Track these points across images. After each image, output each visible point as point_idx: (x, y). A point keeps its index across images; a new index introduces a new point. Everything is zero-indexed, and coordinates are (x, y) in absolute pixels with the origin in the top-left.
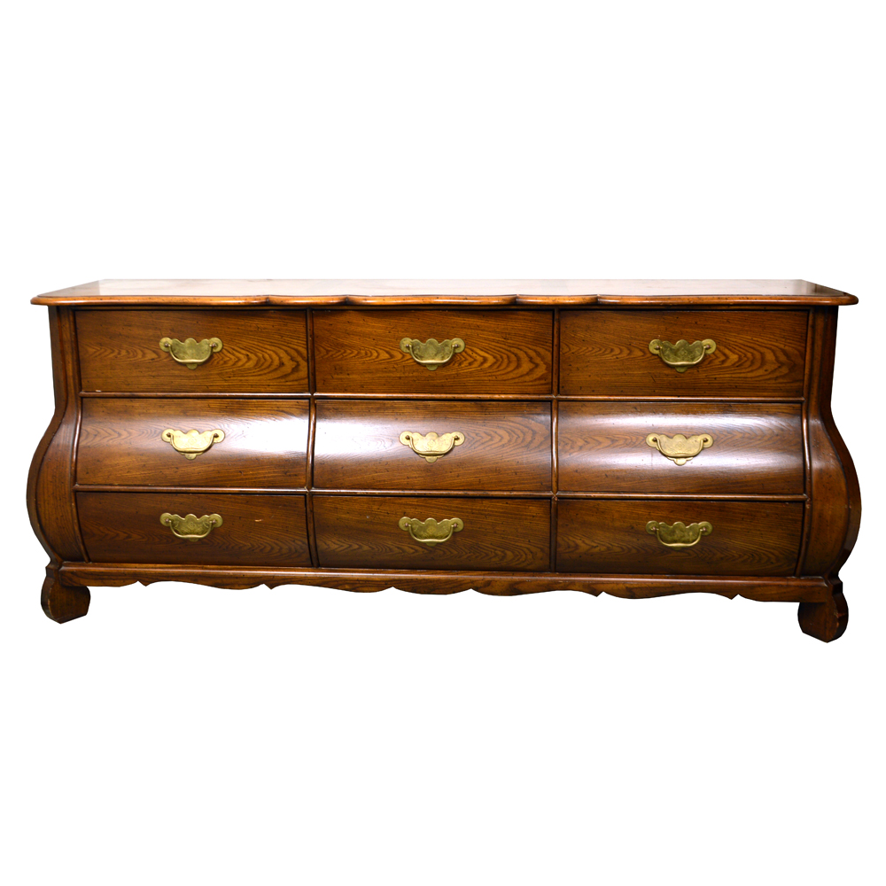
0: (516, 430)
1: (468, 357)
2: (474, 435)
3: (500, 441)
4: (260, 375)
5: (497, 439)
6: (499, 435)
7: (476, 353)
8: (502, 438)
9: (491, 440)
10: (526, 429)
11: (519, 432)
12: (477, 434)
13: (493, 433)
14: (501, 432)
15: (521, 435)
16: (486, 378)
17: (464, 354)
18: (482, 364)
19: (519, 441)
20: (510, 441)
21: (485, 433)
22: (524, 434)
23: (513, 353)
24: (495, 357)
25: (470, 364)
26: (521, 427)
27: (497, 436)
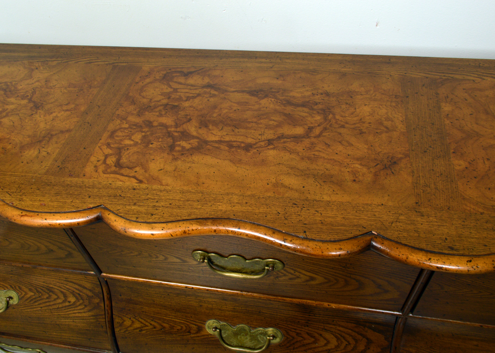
0: (347, 336)
1: (287, 274)
2: (294, 334)
3: (326, 345)
4: (32, 254)
5: (322, 342)
6: (325, 339)
7: (300, 273)
8: (328, 342)
9: (315, 342)
10: (360, 337)
11: (350, 339)
12: (298, 334)
13: (316, 335)
14: (328, 336)
15: (352, 342)
16: (313, 291)
17: (283, 271)
18: (307, 281)
19: (349, 348)
20: (337, 347)
21: (308, 334)
22: (356, 341)
23: (354, 279)
24: (325, 278)
25: (291, 279)
26: (353, 334)
27: (322, 339)
